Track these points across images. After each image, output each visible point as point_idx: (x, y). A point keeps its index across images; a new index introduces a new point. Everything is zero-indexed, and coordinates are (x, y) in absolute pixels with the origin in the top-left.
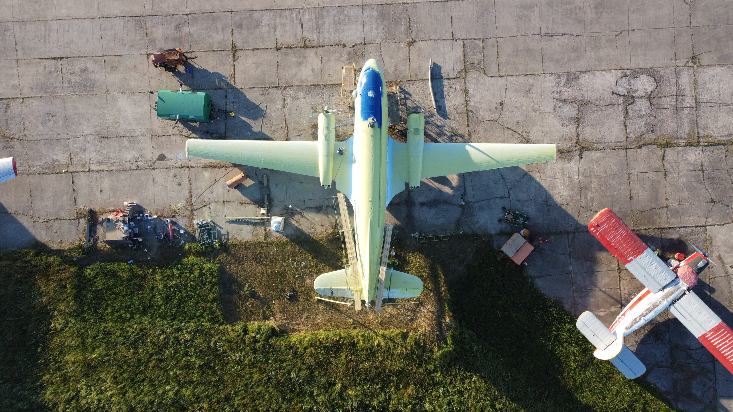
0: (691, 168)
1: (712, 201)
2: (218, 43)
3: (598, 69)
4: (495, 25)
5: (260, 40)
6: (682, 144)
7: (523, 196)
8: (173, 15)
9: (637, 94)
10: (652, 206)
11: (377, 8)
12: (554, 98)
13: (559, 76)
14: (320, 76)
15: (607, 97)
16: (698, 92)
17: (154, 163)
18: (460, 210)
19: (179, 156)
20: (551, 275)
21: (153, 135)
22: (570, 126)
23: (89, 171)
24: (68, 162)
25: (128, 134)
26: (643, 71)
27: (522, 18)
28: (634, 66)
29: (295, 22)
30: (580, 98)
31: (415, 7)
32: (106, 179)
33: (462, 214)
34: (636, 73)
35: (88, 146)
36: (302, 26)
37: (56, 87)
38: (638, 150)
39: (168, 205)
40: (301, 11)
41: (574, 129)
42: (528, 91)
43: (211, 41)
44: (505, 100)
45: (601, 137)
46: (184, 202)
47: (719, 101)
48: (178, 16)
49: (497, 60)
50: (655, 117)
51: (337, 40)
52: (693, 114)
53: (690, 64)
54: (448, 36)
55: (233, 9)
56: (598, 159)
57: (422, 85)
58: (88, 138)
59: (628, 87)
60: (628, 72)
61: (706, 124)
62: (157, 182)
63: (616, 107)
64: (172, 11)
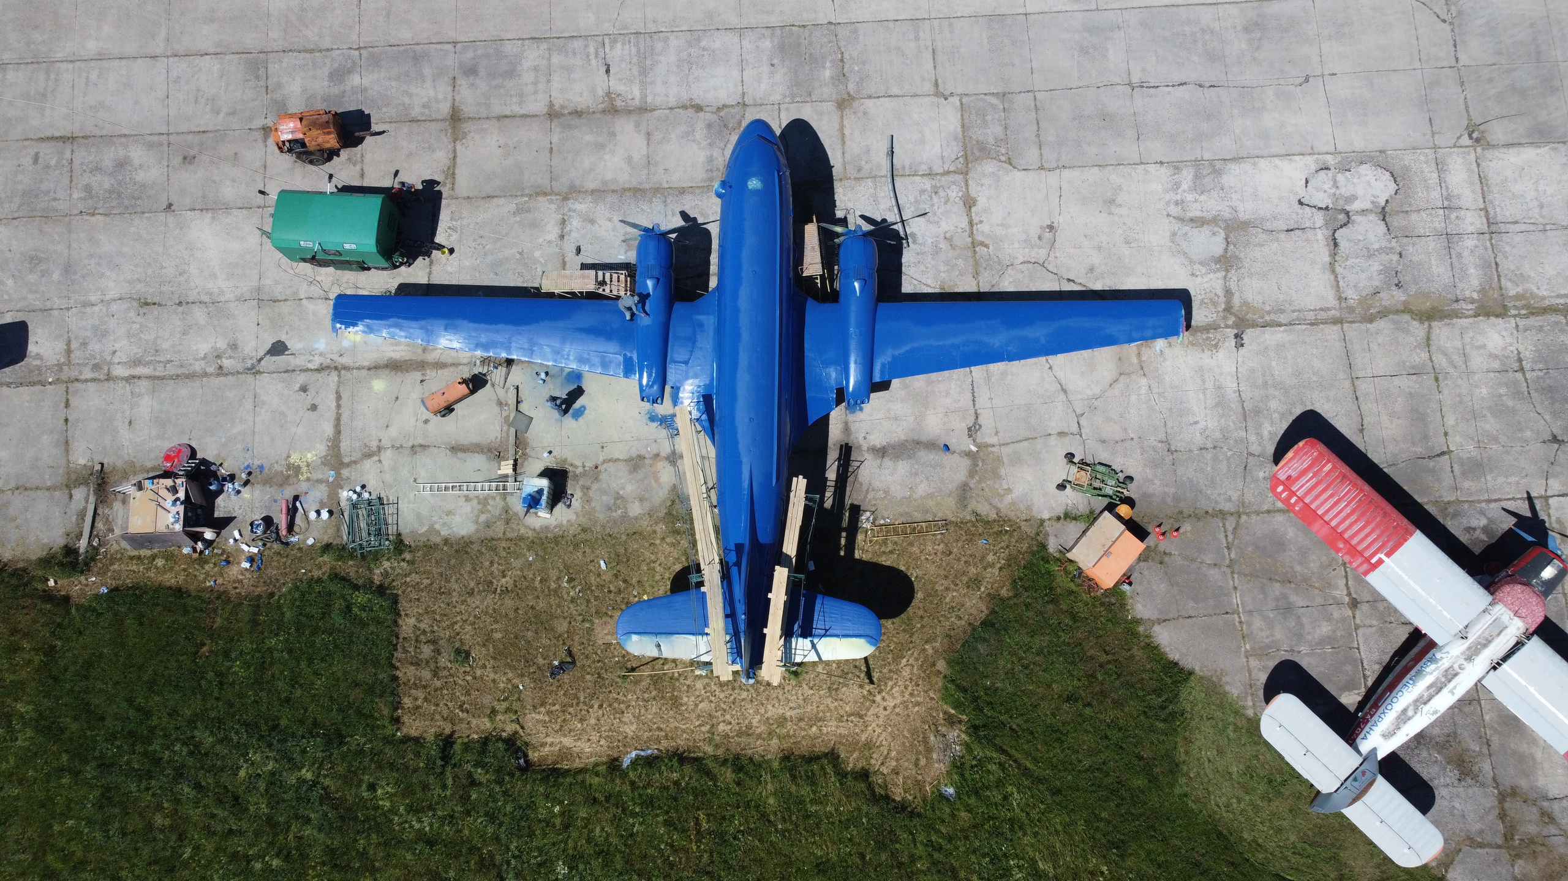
0: (1496, 365)
1: (1555, 439)
2: (424, 106)
3: (1265, 152)
4: (1029, 66)
5: (514, 100)
6: (1471, 312)
7: (1112, 431)
8: (328, 50)
9: (1356, 206)
10: (1415, 453)
11: (773, 34)
12: (1168, 215)
13: (1177, 168)
14: (645, 171)
15: (1290, 213)
16: (1491, 202)
17: (262, 359)
18: (966, 462)
19: (317, 346)
20: (1190, 617)
21: (263, 300)
22: (1211, 276)
23: (109, 378)
24: (62, 360)
25: (206, 299)
26: (1363, 158)
27: (1087, 52)
28: (1339, 148)
29: (593, 62)
30: (1227, 215)
31: (855, 31)
32: (146, 397)
33: (972, 473)
34: (1348, 162)
35: (112, 323)
36: (608, 71)
37: (55, 199)
38: (1369, 325)
39: (284, 456)
40: (607, 41)
41: (1221, 282)
42: (1112, 201)
43: (407, 100)
44: (1060, 221)
45: (1281, 297)
46: (321, 449)
47: (1541, 220)
48: (338, 52)
49: (1038, 136)
50: (1401, 255)
51: (685, 97)
52: (1486, 249)
53: (1465, 140)
54: (928, 87)
55: (461, 38)
56: (1280, 348)
57: (872, 191)
58: (114, 307)
59: (1333, 191)
60: (1330, 160)
61: (1518, 269)
62: (263, 403)
63: (1310, 234)
64: (327, 43)
